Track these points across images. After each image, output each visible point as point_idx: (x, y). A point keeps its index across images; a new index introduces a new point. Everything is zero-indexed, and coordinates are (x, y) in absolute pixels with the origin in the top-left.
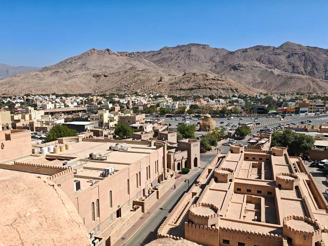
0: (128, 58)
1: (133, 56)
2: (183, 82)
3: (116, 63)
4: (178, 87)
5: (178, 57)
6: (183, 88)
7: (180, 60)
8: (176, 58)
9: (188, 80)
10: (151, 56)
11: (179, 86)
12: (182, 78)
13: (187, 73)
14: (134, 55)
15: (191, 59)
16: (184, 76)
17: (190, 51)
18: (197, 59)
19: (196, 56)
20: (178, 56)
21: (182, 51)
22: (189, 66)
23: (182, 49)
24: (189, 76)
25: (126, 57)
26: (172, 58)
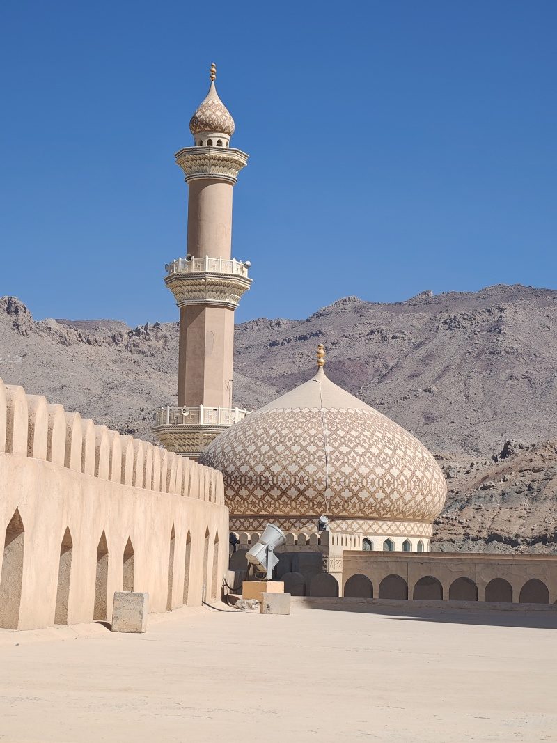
0: (126, 354)
1: (153, 343)
2: (503, 494)
3: (56, 384)
4: (475, 525)
5: (426, 360)
6: (502, 529)
7: (440, 377)
8: (410, 365)
9: (530, 488)
10: (261, 351)
11: (479, 518)
12: (490, 471)
13: (521, 447)
14: (157, 339)
15: (504, 376)
16: (507, 462)
17: (496, 329)
18: (538, 377)
19: (533, 358)
20: (422, 352)
21: (451, 323)
22: (490, 413)
23: (446, 316)
24: (538, 464)
25: (110, 352)
26: (385, 366)
